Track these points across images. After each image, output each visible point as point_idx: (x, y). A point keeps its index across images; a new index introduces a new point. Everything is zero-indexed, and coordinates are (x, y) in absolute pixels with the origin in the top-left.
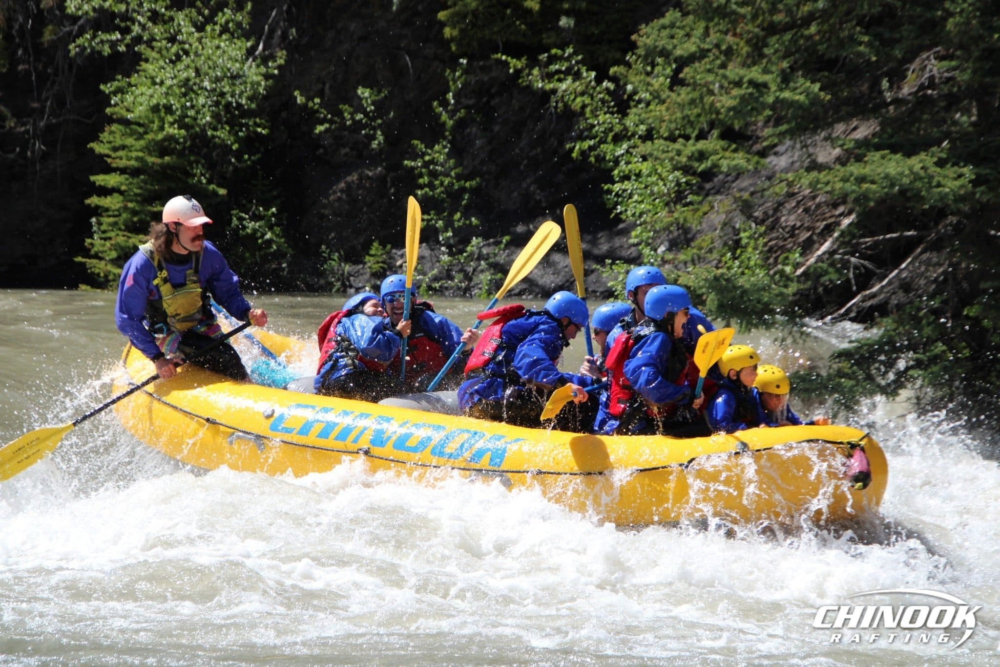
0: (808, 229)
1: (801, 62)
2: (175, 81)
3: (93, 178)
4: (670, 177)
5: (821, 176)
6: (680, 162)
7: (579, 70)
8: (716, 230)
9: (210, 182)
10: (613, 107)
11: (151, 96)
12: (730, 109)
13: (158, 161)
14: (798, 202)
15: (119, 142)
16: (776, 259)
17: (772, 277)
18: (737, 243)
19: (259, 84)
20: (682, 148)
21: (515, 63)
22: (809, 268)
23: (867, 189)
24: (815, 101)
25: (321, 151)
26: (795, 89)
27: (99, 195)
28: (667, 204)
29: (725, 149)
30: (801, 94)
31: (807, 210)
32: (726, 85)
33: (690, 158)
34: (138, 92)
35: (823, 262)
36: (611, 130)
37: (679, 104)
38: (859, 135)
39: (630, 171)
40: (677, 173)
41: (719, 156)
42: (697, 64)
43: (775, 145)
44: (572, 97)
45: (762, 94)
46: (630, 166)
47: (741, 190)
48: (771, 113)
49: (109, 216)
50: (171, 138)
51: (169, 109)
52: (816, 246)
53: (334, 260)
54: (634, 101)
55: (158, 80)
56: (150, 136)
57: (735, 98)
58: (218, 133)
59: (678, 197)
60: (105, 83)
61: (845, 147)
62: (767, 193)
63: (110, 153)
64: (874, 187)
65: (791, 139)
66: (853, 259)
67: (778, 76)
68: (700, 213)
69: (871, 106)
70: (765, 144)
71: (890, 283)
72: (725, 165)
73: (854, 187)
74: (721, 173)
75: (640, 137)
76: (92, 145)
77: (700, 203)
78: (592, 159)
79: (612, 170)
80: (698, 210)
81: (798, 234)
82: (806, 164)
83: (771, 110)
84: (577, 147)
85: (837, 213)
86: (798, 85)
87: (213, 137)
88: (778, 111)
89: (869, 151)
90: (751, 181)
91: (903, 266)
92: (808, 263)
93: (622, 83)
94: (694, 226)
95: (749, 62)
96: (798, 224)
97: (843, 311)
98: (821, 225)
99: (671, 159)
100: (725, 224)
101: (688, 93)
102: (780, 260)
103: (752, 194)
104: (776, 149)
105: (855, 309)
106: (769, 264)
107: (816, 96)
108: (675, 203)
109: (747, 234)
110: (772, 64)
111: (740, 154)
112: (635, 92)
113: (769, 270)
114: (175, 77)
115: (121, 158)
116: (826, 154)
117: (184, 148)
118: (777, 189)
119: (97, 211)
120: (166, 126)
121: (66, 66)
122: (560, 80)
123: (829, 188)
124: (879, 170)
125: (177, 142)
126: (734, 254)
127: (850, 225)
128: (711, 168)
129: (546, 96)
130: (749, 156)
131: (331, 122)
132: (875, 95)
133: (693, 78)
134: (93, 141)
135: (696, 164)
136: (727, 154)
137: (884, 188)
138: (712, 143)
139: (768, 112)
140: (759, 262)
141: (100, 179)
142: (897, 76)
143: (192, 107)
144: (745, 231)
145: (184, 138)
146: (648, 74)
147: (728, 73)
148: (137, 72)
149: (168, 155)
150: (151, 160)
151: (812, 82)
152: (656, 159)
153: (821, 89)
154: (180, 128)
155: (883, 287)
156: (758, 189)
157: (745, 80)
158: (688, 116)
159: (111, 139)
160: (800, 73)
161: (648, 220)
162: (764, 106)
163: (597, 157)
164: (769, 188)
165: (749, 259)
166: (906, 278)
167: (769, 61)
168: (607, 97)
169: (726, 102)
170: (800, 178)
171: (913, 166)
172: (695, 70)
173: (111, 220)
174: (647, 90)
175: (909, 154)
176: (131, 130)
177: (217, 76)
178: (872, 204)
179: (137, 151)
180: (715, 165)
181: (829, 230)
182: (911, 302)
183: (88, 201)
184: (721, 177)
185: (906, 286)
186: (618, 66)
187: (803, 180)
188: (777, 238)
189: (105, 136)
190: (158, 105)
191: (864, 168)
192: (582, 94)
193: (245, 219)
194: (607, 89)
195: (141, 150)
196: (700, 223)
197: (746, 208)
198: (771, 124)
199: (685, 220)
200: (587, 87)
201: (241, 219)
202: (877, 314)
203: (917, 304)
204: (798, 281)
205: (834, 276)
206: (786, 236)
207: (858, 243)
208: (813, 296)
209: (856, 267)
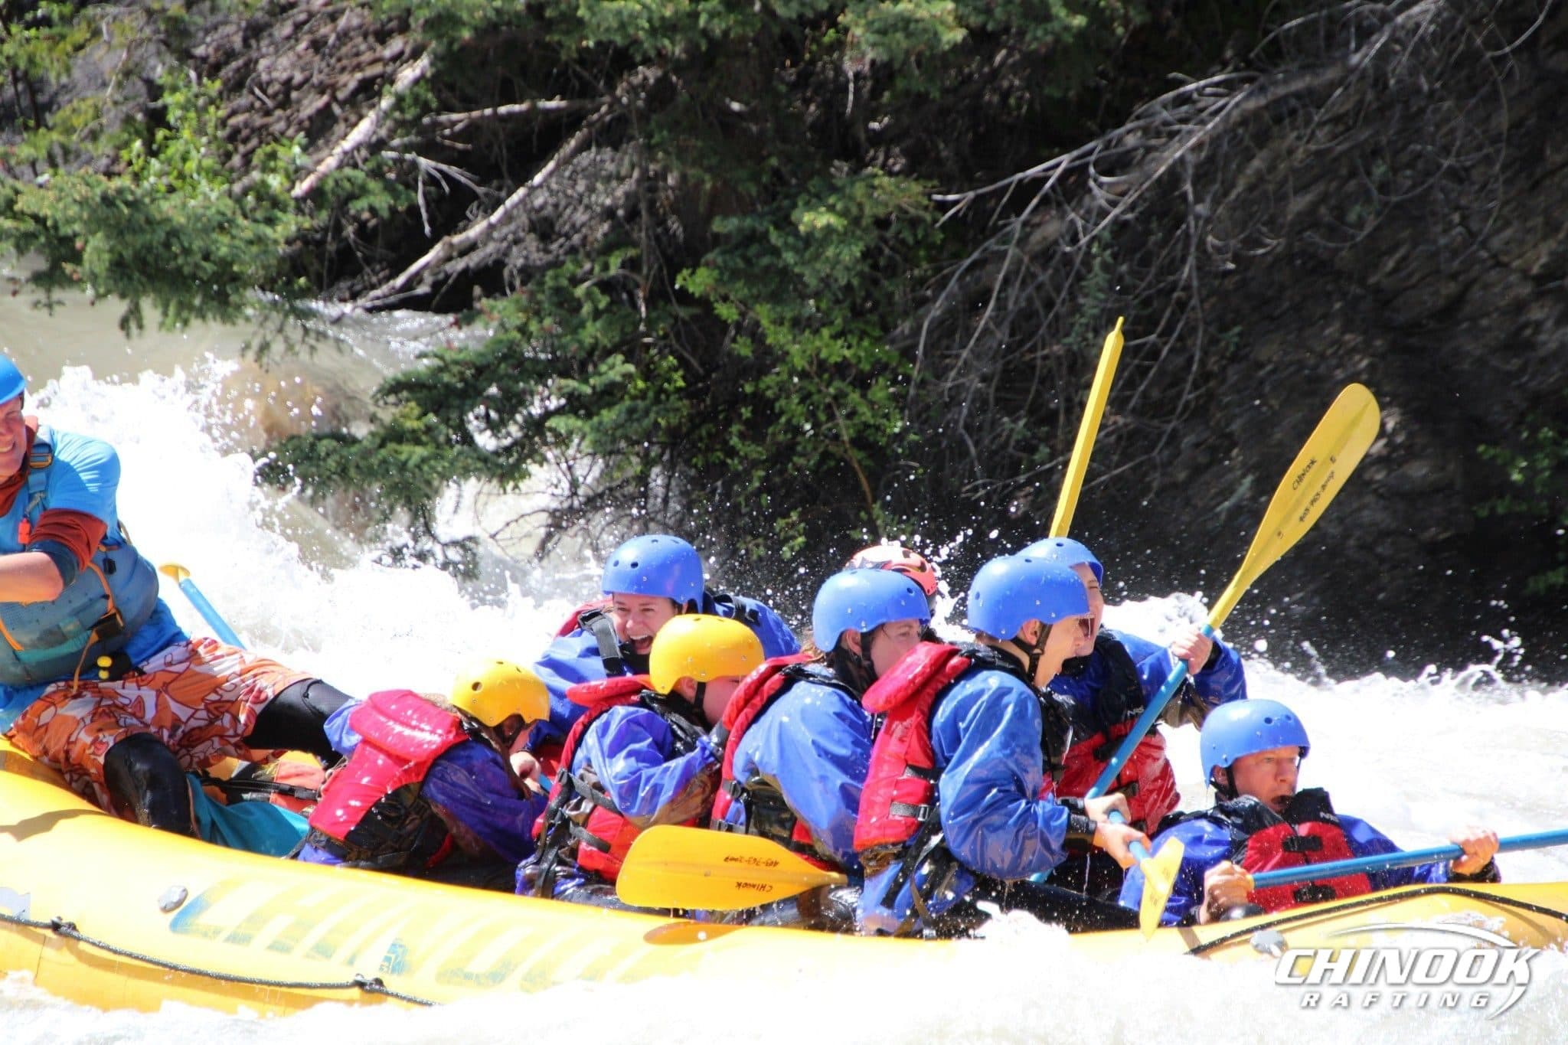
0: (321, 89)
8: (105, 85)
14: (298, 27)
16: (247, 158)
17: (239, 200)
18: (157, 118)
22: (323, 178)
31: (317, 46)
35: (355, 166)
52: (340, 128)
66: (424, 163)
68: (67, 46)
71: (508, 217)
77: (67, 22)
80: (63, 38)
81: (299, 101)
85: (388, 53)
91: (538, 179)
92: (322, 168)
94: (52, 76)
96: (298, 77)
97: (400, 280)
98: (351, 81)
100: (127, 74)
102: (256, 160)
105: (428, 278)
106: (232, 170)
109: (179, 97)
113: (231, 182)
126: (149, 142)
127: (417, 82)
140: (208, 162)
144: (174, 91)
155: (492, 227)
165: (185, 159)
166: (543, 207)
178: (466, 34)
182: (557, 264)
185: (544, 228)
188: (249, 109)
196: (68, 70)
197: (177, 38)
199: (31, 61)
202: (477, 290)
203: (569, 266)
204: (299, 210)
205: (382, 201)
206: (270, 103)
207: (436, 125)
208: (331, 247)
209: (431, 180)
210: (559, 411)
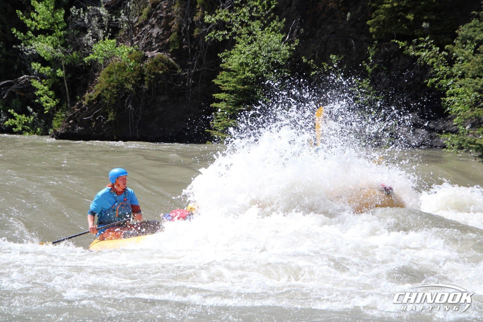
2: (250, 52)
3: (214, 95)
4: (473, 95)
6: (478, 89)
7: (431, 47)
10: (447, 64)
11: (240, 59)
13: (242, 87)
15: (225, 79)
19: (287, 53)
20: (479, 82)
21: (402, 44)
27: (216, 103)
28: (471, 108)
33: (482, 86)
34: (234, 57)
36: (446, 74)
37: (478, 62)
39: (454, 92)
40: (476, 94)
44: (428, 59)
46: (454, 90)
50: (247, 78)
51: (247, 65)
54: (456, 61)
55: (243, 52)
56: (239, 77)
59: (476, 104)
60: (220, 53)
63: (221, 84)
75: (459, 77)
76: (213, 81)
78: (437, 87)
79: (446, 92)
84: (430, 82)
93: (450, 52)
99: (474, 87)
101: (481, 57)
108: (475, 107)
112: (457, 57)
114: (250, 50)
115: (226, 86)
117: (253, 82)
119: (215, 110)
120: (246, 72)
121: (204, 46)
122: (422, 51)
125: (250, 79)
129: (416, 58)
131: (318, 70)
134: (214, 79)
141: (216, 96)
143: (257, 64)
145: (253, 77)
146: (463, 48)
148: (234, 48)
149: (246, 85)
150: (239, 87)
152: (467, 87)
154: (251, 73)
158: (481, 68)
159: (222, 78)
161: (462, 115)
163: (439, 86)
168: (444, 59)
173: (221, 113)
174: (462, 56)
176: (231, 74)
177: (268, 50)
179: (233, 83)
183: (211, 105)
186: (449, 44)
189: (219, 77)
190: (242, 63)
192: (433, 57)
194: (444, 55)
195: (235, 83)
199: (480, 115)
200: (435, 54)
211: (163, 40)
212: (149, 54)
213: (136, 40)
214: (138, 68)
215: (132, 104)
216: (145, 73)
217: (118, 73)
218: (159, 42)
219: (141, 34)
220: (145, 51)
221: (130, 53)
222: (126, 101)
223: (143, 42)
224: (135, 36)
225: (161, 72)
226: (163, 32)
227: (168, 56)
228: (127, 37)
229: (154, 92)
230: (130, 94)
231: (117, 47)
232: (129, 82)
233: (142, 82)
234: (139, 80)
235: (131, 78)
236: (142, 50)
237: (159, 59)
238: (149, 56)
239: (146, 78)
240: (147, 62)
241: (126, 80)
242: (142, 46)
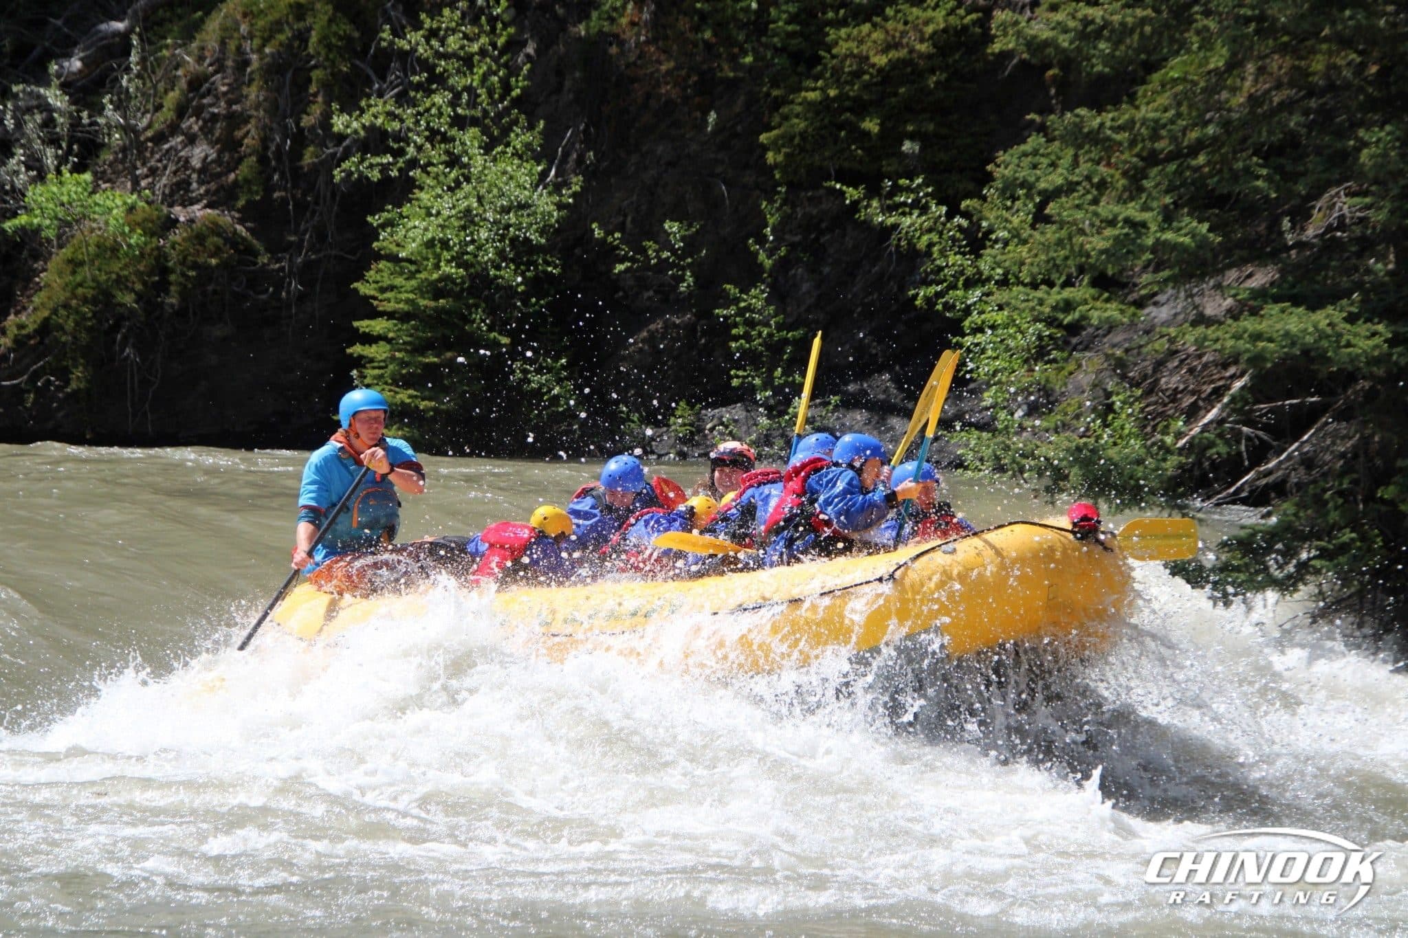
0: (1193, 393)
1: (1186, 198)
2: (453, 212)
3: (356, 324)
4: (1031, 331)
5: (1209, 331)
6: (1042, 313)
7: (927, 202)
8: (1083, 392)
9: (491, 328)
10: (965, 246)
11: (426, 229)
12: (1102, 252)
13: (432, 304)
14: (1182, 361)
15: (386, 282)
16: (1154, 428)
17: (1148, 449)
18: (1110, 408)
19: (550, 214)
20: (1046, 296)
21: (852, 193)
22: (1193, 438)
23: (1264, 349)
24: (1203, 244)
25: (621, 294)
26: (1180, 229)
27: (363, 344)
28: (1026, 361)
29: (1095, 299)
30: (1186, 235)
31: (1191, 371)
32: (1098, 223)
33: (1055, 308)
34: (410, 224)
35: (1209, 431)
36: (962, 273)
37: (1043, 244)
38: (1254, 283)
39: (983, 322)
40: (1039, 326)
41: (1088, 307)
42: (1064, 199)
43: (1155, 294)
44: (918, 234)
45: (1139, 235)
46: (983, 316)
47: (1114, 346)
48: (1151, 256)
49: (374, 368)
50: (447, 278)
51: (445, 244)
52: (1202, 412)
53: (633, 422)
54: (990, 240)
55: (434, 212)
56: (423, 276)
57: (1107, 239)
58: (502, 273)
59: (1040, 353)
60: (373, 215)
61: (1239, 297)
62: (1145, 350)
63: (377, 294)
64: (1272, 345)
65: (1173, 288)
66: (1245, 429)
67: (1159, 213)
68: (1065, 373)
69: (1268, 249)
70: (1143, 292)
71: (1289, 458)
72: (1095, 317)
73: (1248, 346)
74: (1092, 325)
75: (997, 282)
76: (355, 285)
77: (1066, 360)
78: (939, 307)
79: (961, 320)
80: (1063, 368)
81: (1181, 399)
82: (1191, 318)
83: (1152, 253)
84: (922, 294)
85: (1228, 374)
86: (1183, 224)
87: (496, 277)
88: (1160, 253)
89: (1266, 303)
90: (1125, 336)
91: (1305, 437)
92: (1192, 433)
93: (975, 219)
94: (1057, 387)
95: (1126, 195)
96: (1181, 387)
97: (1232, 490)
98: (1208, 389)
99: (1033, 309)
100: (1095, 386)
101: (1054, 233)
102: (1159, 428)
103: (1127, 351)
104: (1156, 298)
105: (1247, 488)
106: (1146, 434)
107: (1205, 237)
108: (1036, 361)
109: (1121, 397)
110: (1153, 199)
111: (1114, 305)
112: (991, 231)
113: (1146, 440)
114: (454, 207)
115: (389, 300)
116: (1215, 306)
117: (462, 290)
118: (1157, 346)
119: (360, 362)
120: (442, 264)
121: (329, 194)
122: (904, 214)
123: (1218, 346)
124: (1278, 326)
125: (453, 281)
126: (1104, 420)
127: (1243, 388)
128: (1078, 321)
129: (887, 231)
130: (1124, 307)
131: (633, 260)
132: (1274, 236)
133: (1059, 214)
134: (357, 281)
135: (1061, 316)
136: (1098, 304)
137: (1284, 347)
138: (1081, 292)
139: (1148, 256)
140: (1134, 430)
141: (363, 325)
142: (1301, 215)
143: (473, 241)
144: (1118, 394)
145: (462, 277)
146: (1008, 209)
147: (1100, 210)
148: (410, 201)
149: (443, 298)
150: (423, 302)
151: (1199, 222)
152: (1016, 309)
153: (1210, 230)
154: (458, 266)
155: (1281, 463)
156: (1134, 345)
157: (1120, 218)
158: (1053, 259)
159: (378, 278)
160: (1186, 210)
161: (1004, 379)
162: (1143, 249)
163: (945, 304)
164: (1148, 344)
165: (1122, 428)
166: (1308, 452)
167: (1149, 195)
168: (958, 235)
169: (1097, 243)
170: (1184, 334)
171: (1319, 322)
172: (1062, 206)
173: (377, 372)
174: (1005, 228)
175: (1313, 308)
176: (401, 267)
177: (502, 206)
178: (1269, 365)
179: (406, 292)
180: (1084, 317)
181: (1218, 393)
182: (1315, 482)
183: (349, 351)
184: (1090, 330)
185: (1308, 462)
186: (971, 198)
187: (1187, 337)
188: (1156, 403)
189: (371, 275)
190: (433, 239)
191: (1260, 323)
192: (930, 230)
193: (530, 372)
194: (959, 226)
195: (412, 292)
196: (1065, 384)
197: (1120, 366)
198: (1151, 269)
199: (1047, 381)
200: (935, 223)
201: (525, 372)
202: (1273, 495)
203: (1322, 483)
204: (1180, 454)
205: (1222, 449)
206: (1167, 400)
207: (1252, 411)
208: (1197, 473)
209: (1249, 439)
210: (1315, 557)
211: (219, 175)
212: (180, 213)
213: (147, 176)
214: (152, 250)
215: (134, 346)
216: (170, 264)
217: (97, 263)
218: (208, 183)
219: (160, 161)
220: (171, 205)
221: (131, 209)
222: (119, 336)
223: (164, 180)
224: (144, 164)
225: (214, 261)
226: (219, 156)
227: (233, 218)
228: (120, 167)
229: (195, 314)
230: (129, 319)
231: (94, 192)
232: (127, 288)
233: (163, 286)
234: (153, 283)
235: (133, 278)
236: (162, 203)
237: (208, 228)
238: (182, 219)
239: (173, 278)
240: (177, 236)
241: (120, 282)
242: (164, 193)
